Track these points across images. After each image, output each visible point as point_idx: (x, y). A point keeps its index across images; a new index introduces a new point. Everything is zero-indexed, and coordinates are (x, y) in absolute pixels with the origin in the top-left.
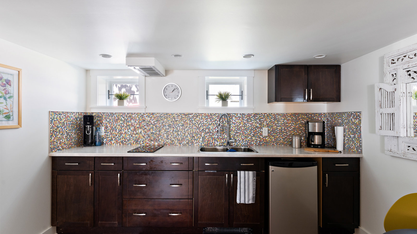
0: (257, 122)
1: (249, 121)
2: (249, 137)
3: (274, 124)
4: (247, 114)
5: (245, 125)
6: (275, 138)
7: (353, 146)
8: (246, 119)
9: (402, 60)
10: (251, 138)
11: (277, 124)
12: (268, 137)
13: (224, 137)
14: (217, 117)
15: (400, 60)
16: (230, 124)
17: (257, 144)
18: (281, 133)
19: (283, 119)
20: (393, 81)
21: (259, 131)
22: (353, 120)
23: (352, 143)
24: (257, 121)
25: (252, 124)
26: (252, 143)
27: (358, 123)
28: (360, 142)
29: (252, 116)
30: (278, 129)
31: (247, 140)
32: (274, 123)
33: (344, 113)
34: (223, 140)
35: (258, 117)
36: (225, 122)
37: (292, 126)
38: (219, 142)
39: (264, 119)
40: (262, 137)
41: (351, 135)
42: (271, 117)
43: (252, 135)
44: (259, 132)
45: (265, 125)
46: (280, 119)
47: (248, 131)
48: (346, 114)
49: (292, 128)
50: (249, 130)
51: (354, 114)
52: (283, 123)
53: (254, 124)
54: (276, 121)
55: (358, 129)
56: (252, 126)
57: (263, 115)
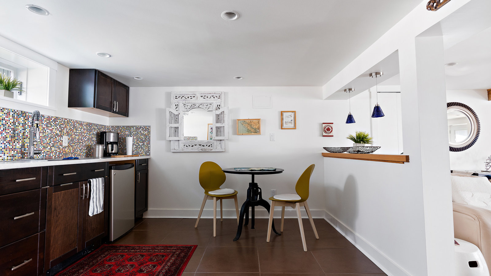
0: (57, 128)
1: (49, 126)
2: (48, 147)
3: (73, 133)
4: (47, 116)
5: (44, 131)
6: (73, 149)
7: (141, 152)
8: (46, 122)
9: (182, 98)
10: (51, 149)
11: (76, 133)
12: (68, 148)
13: (15, 146)
14: (5, 114)
15: (180, 98)
16: (25, 128)
17: (56, 157)
18: (78, 144)
19: (80, 127)
20: (176, 108)
21: (59, 140)
22: (142, 132)
23: (141, 149)
24: (57, 126)
25: (51, 130)
26: (51, 156)
27: (147, 134)
28: (149, 148)
29: (53, 120)
30: (76, 139)
31: (46, 152)
32: (72, 130)
33: (133, 127)
34: (14, 152)
35: (59, 122)
36: (18, 123)
37: (87, 136)
38: (6, 155)
39: (64, 125)
40: (61, 148)
41: (140, 144)
42: (71, 124)
43: (52, 145)
44: (59, 142)
45: (65, 132)
46: (78, 127)
47: (48, 140)
48: (134, 127)
49: (87, 139)
50: (49, 138)
51: (144, 127)
52: (80, 132)
53: (54, 131)
54: (75, 130)
55: (147, 138)
56: (52, 133)
57: (64, 120)
